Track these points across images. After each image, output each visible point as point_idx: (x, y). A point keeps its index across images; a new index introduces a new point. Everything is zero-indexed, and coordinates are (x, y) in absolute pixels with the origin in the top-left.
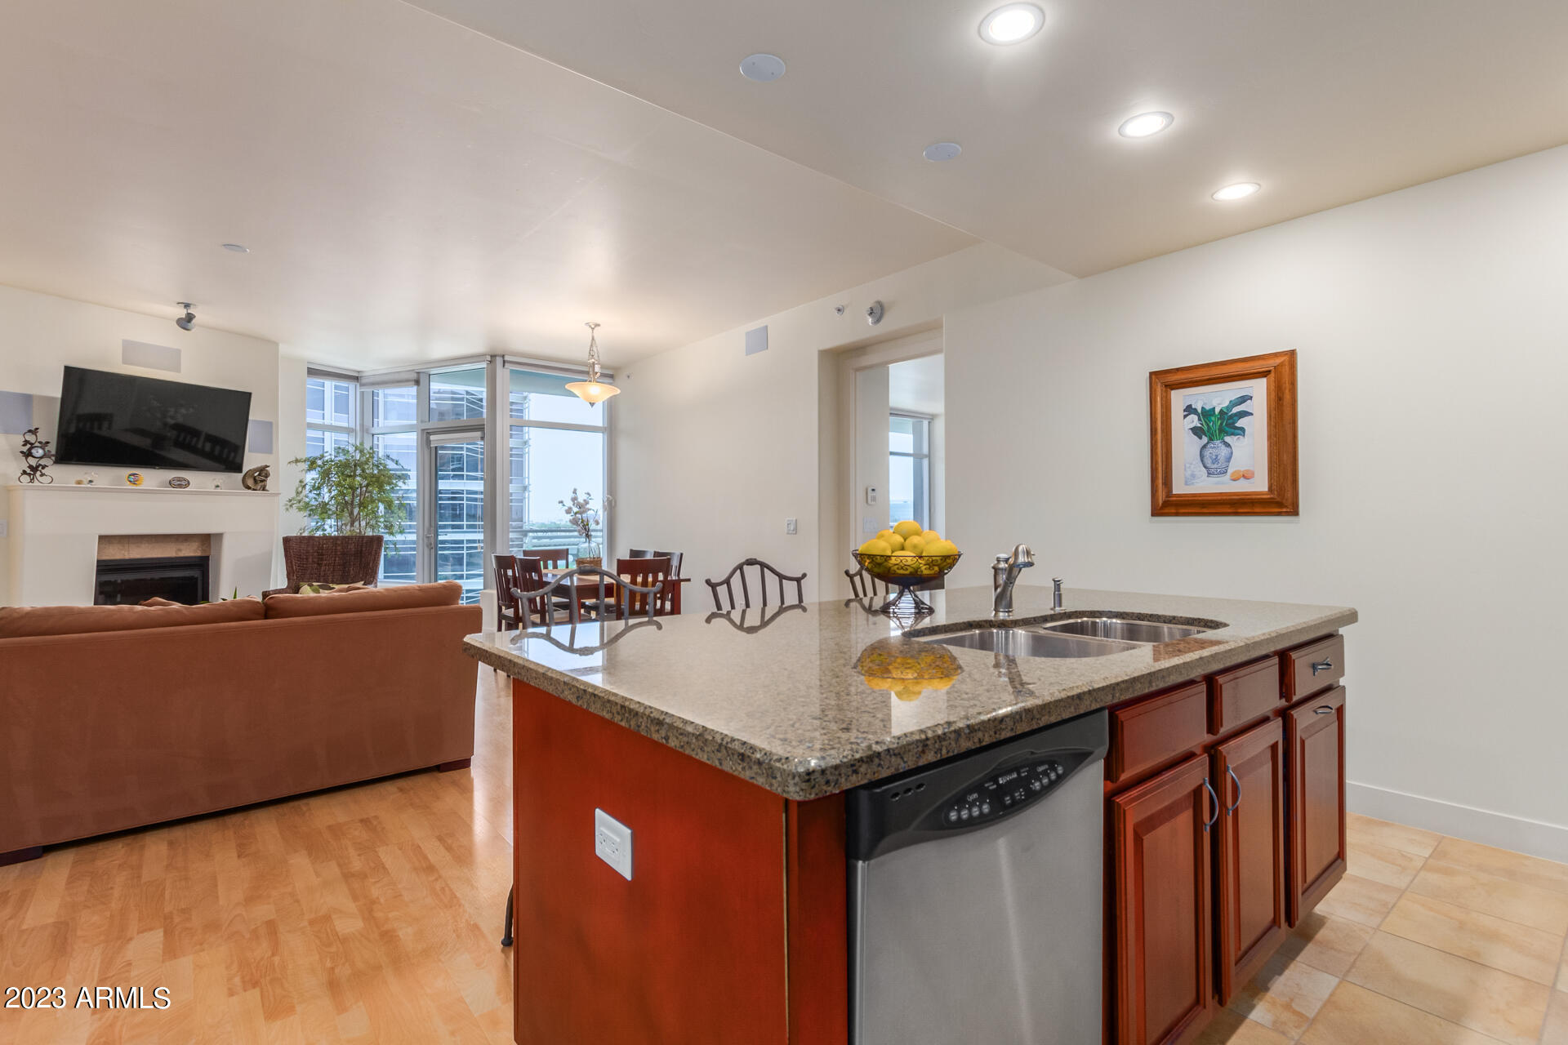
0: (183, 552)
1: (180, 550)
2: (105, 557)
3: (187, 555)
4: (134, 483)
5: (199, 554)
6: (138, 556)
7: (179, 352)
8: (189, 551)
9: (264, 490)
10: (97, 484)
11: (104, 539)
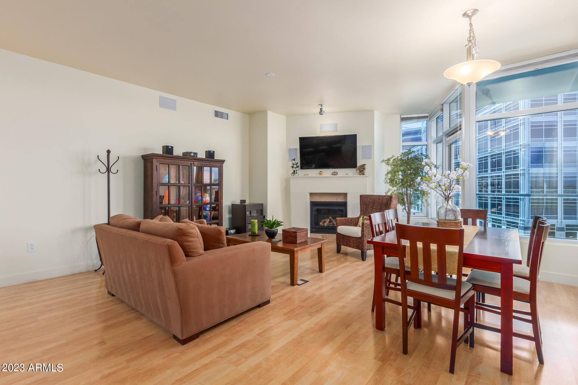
0: (338, 200)
1: (337, 199)
2: (313, 200)
3: (339, 201)
4: (320, 174)
5: (343, 201)
6: (324, 201)
7: (337, 124)
8: (340, 199)
9: (363, 175)
10: (309, 175)
11: (311, 194)
